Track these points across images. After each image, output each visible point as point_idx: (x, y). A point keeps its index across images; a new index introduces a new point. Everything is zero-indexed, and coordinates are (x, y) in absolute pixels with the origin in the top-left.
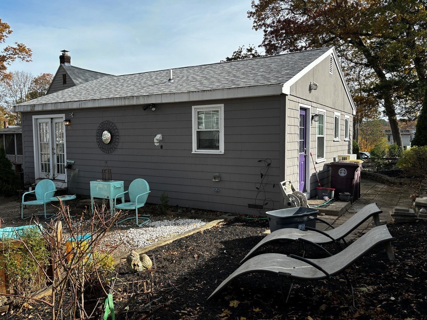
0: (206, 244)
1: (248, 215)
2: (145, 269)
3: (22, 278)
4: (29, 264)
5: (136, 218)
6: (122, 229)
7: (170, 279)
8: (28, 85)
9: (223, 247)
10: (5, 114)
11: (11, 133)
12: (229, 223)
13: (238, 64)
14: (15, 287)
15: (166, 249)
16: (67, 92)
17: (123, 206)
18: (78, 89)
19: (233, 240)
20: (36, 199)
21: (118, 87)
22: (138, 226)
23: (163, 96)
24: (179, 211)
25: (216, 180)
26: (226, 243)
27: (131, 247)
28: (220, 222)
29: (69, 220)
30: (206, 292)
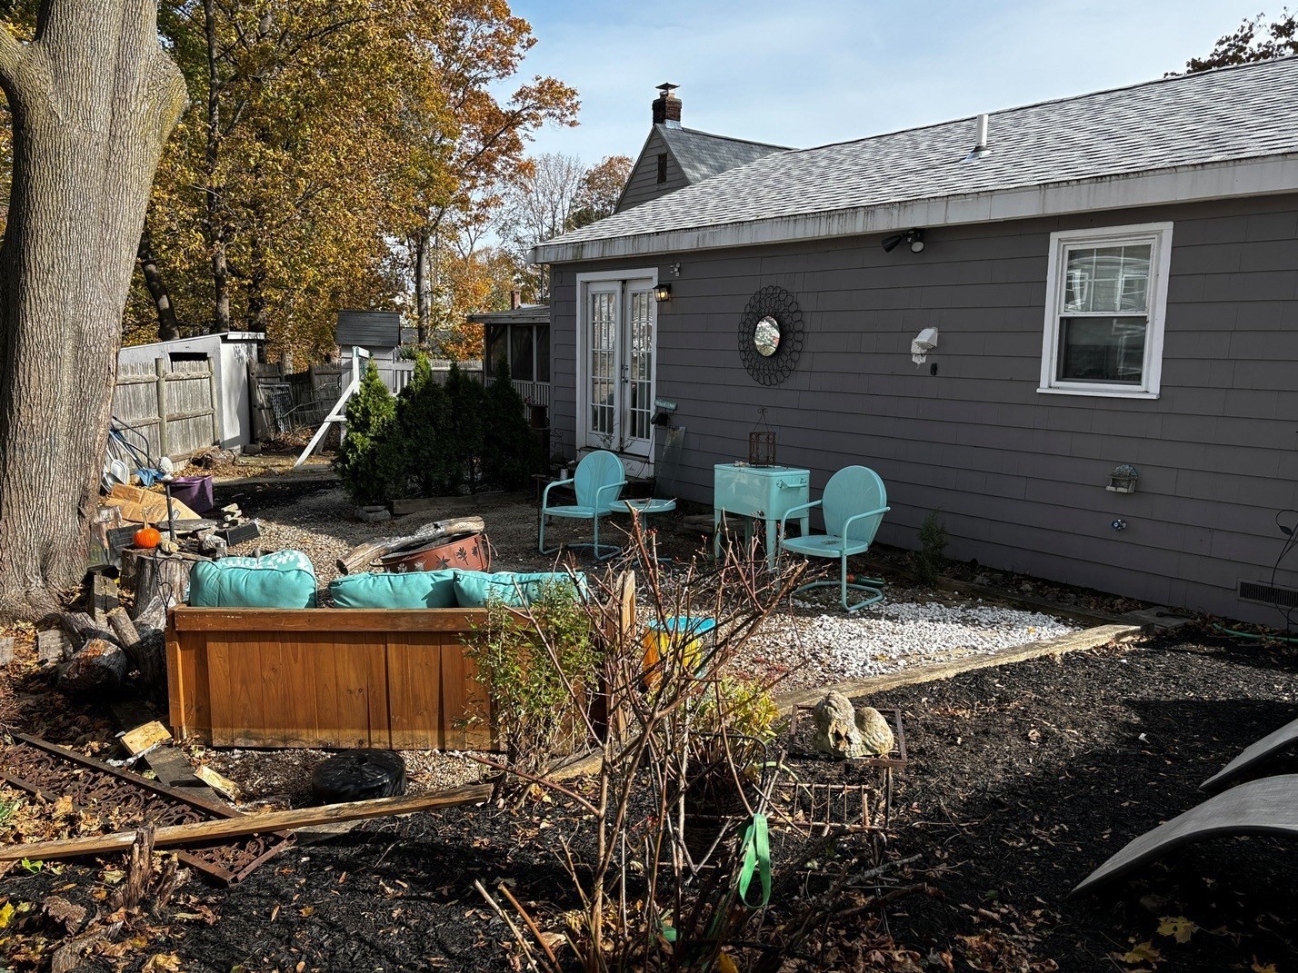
0: (1071, 700)
1: (1235, 622)
2: (869, 753)
3: (530, 715)
4: (548, 679)
5: (840, 586)
6: (799, 612)
7: (942, 793)
8: (572, 189)
9: (1136, 719)
10: (514, 274)
11: (525, 321)
12: (1159, 642)
13: (1237, 79)
14: (513, 735)
15: (933, 696)
16: (666, 205)
17: (803, 544)
18: (698, 193)
19: (1174, 702)
20: (575, 503)
21: (810, 183)
22: (848, 611)
23: (953, 201)
24: (979, 578)
25: (1120, 490)
26: (1146, 710)
27: (823, 670)
28: (1125, 634)
29: (654, 572)
30: (1070, 862)
